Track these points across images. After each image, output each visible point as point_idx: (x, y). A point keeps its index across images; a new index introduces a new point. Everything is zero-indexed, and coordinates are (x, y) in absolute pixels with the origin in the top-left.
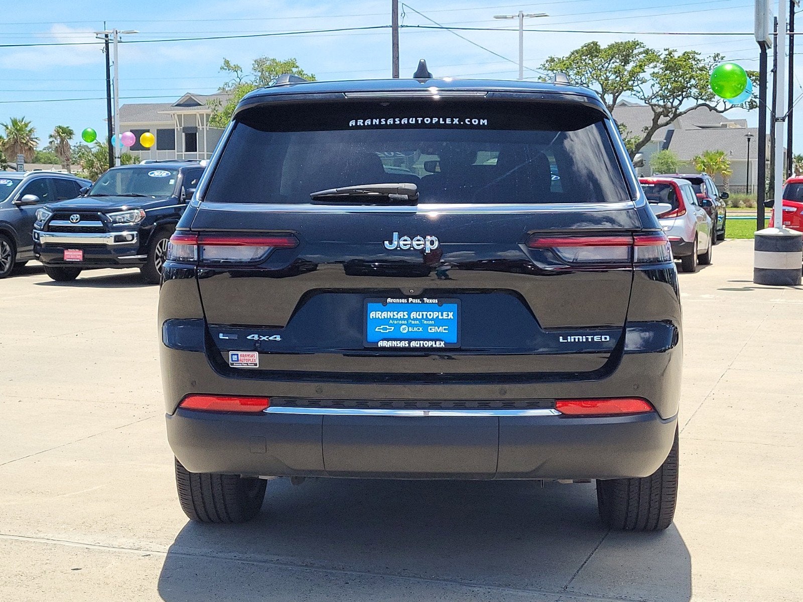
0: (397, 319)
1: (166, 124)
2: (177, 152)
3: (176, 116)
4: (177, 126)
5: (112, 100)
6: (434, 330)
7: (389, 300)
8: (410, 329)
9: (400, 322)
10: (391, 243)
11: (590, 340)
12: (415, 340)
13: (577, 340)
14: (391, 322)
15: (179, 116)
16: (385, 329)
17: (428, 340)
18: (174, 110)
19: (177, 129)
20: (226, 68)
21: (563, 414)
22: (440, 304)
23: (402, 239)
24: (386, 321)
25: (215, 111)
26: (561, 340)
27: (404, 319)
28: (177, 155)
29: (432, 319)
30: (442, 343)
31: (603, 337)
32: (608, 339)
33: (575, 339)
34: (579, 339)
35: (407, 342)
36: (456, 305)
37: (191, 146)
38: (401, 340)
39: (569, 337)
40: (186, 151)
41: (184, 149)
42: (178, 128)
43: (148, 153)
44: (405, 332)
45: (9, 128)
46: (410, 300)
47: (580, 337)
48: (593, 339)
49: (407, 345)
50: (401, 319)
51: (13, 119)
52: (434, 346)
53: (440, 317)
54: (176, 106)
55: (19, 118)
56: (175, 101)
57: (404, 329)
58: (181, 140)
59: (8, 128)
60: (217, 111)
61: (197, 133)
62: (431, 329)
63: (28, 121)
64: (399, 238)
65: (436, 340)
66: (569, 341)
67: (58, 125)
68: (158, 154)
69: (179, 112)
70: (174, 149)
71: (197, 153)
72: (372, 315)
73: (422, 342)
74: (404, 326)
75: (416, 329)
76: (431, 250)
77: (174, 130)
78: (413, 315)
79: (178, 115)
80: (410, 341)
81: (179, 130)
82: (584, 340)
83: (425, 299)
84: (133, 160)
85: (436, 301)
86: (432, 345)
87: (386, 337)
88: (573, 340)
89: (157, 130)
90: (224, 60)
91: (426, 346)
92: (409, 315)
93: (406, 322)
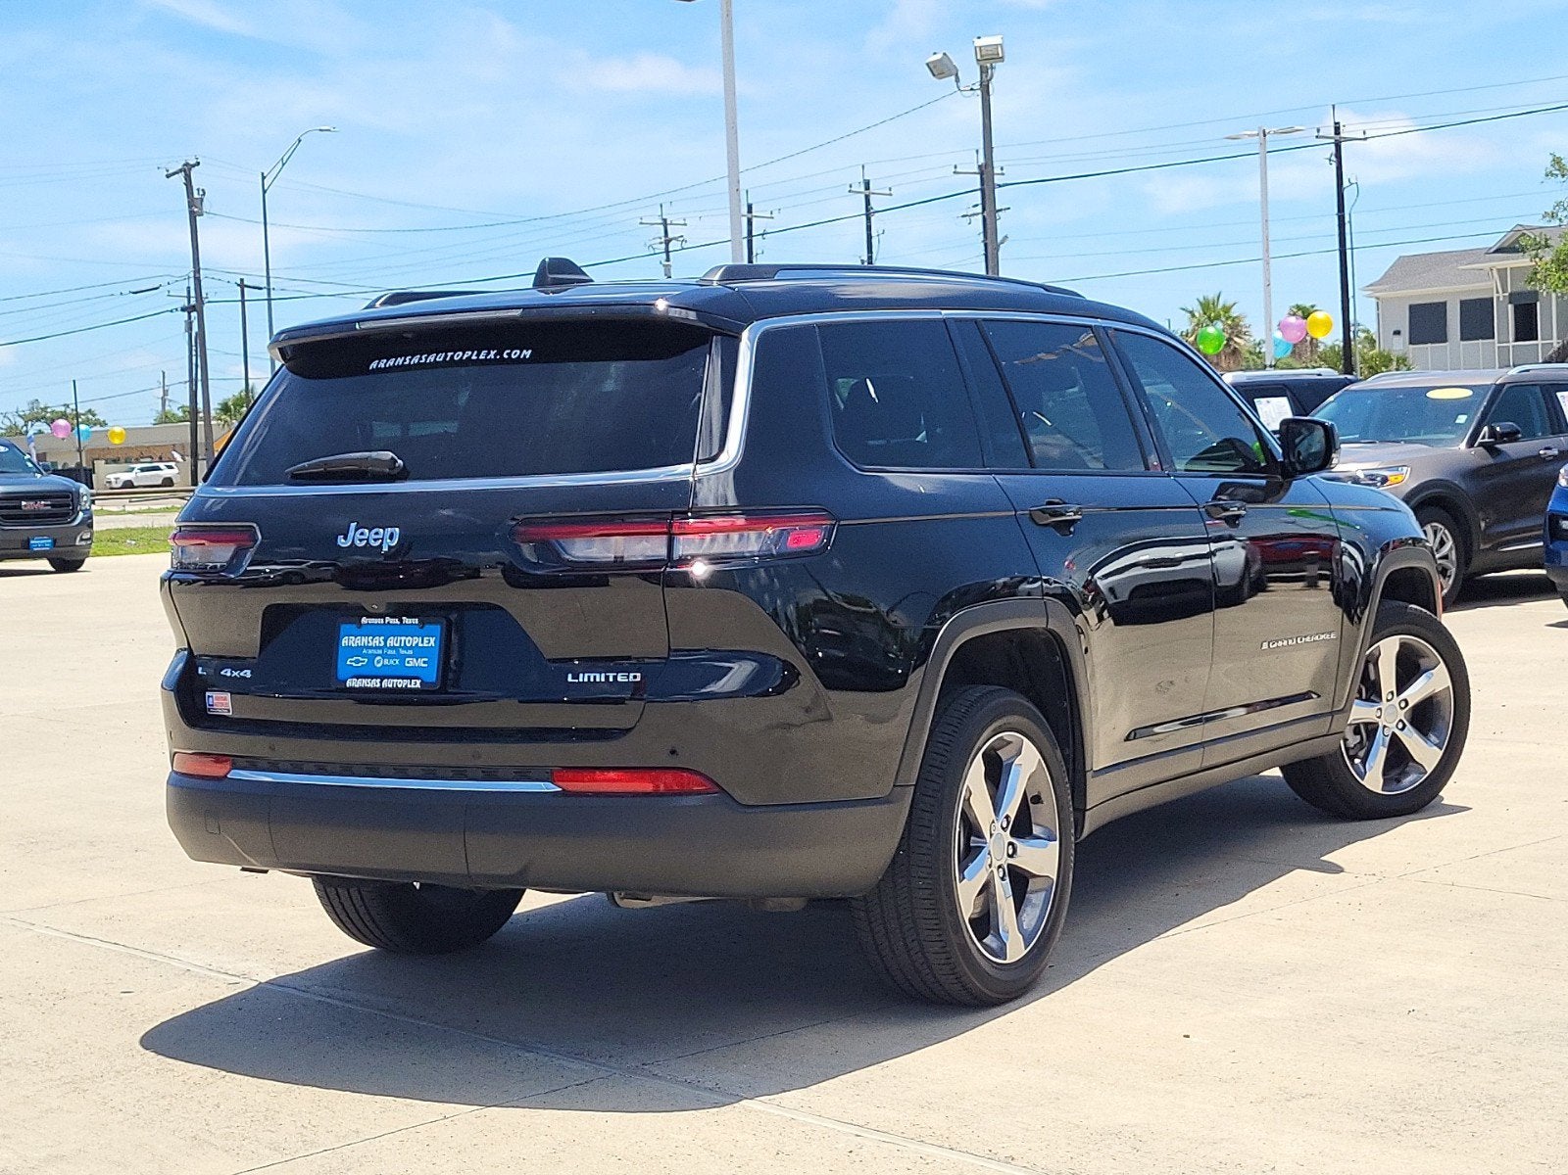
0: (371, 647)
1: (1476, 289)
2: (1499, 343)
3: (1495, 272)
4: (1498, 292)
5: (1349, 252)
6: (411, 662)
7: (364, 620)
8: (386, 662)
9: (375, 652)
10: (345, 538)
11: (611, 680)
12: (388, 677)
13: (592, 680)
14: (364, 651)
15: (1502, 272)
16: (357, 662)
17: (403, 678)
18: (1490, 261)
19: (1498, 298)
20: (1557, 172)
21: (564, 790)
22: (422, 624)
23: (360, 531)
24: (358, 651)
25: (1537, 260)
26: (570, 679)
27: (380, 648)
28: (1499, 347)
29: (411, 647)
30: (418, 682)
31: (632, 675)
32: (638, 679)
33: (589, 677)
34: (595, 677)
35: (379, 680)
36: (439, 627)
37: (1526, 328)
38: (372, 677)
39: (581, 675)
40: (1517, 340)
41: (1511, 337)
42: (1499, 296)
43: (1446, 347)
44: (379, 665)
45: (1197, 314)
46: (388, 619)
47: (598, 675)
48: (615, 678)
49: (378, 685)
50: (377, 648)
51: (1202, 300)
52: (409, 686)
53: (420, 645)
54: (1495, 252)
55: (1211, 296)
56: (1493, 242)
57: (378, 662)
58: (1505, 318)
59: (1193, 316)
60: (1541, 259)
61: (1538, 304)
62: (408, 662)
63: (1232, 303)
64: (356, 530)
65: (411, 678)
66: (581, 680)
67: (1294, 304)
68: (1464, 349)
69: (1501, 265)
70: (1493, 338)
71: (1539, 342)
72: (345, 642)
73: (395, 681)
74: (378, 658)
75: (392, 662)
76: (390, 547)
77: (1492, 298)
78: (391, 642)
79: (1499, 270)
80: (382, 678)
81: (1501, 299)
82: (603, 680)
83: (404, 618)
84: (1395, 363)
85: (416, 621)
86: (406, 686)
87: (357, 673)
88: (586, 680)
89: (1462, 302)
90: (1551, 158)
91: (400, 686)
92: (385, 641)
93: (380, 652)
